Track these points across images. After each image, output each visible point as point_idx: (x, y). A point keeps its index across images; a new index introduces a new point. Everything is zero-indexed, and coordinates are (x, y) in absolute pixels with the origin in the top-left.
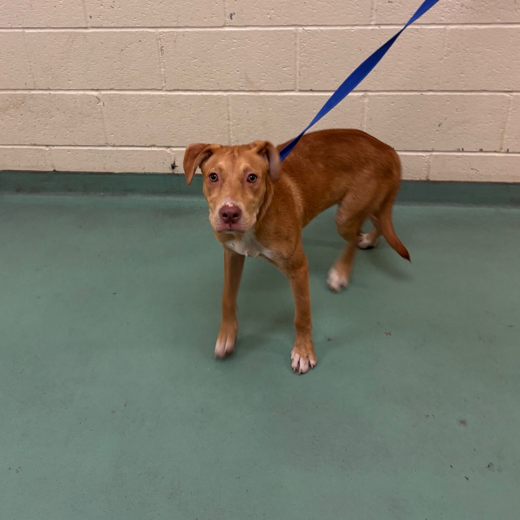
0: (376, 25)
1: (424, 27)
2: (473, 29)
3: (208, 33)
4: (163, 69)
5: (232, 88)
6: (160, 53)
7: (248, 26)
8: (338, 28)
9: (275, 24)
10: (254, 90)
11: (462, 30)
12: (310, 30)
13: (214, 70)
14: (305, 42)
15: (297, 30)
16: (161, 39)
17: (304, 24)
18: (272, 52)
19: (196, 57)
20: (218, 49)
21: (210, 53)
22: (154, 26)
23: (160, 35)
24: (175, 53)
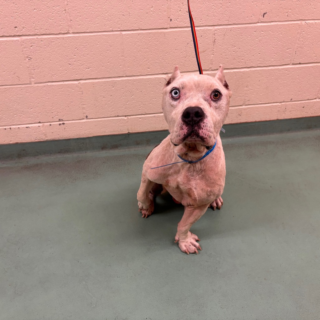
3: (246, 28)
4: (213, 56)
5: (253, 65)
7: (273, 22)
9: (290, 19)
10: (266, 65)
13: (245, 54)
14: (304, 31)
15: (301, 23)
16: (216, 34)
17: (307, 19)
18: (283, 39)
19: (235, 45)
20: (251, 39)
21: (245, 42)
22: (212, 25)
23: (216, 31)
24: (222, 43)
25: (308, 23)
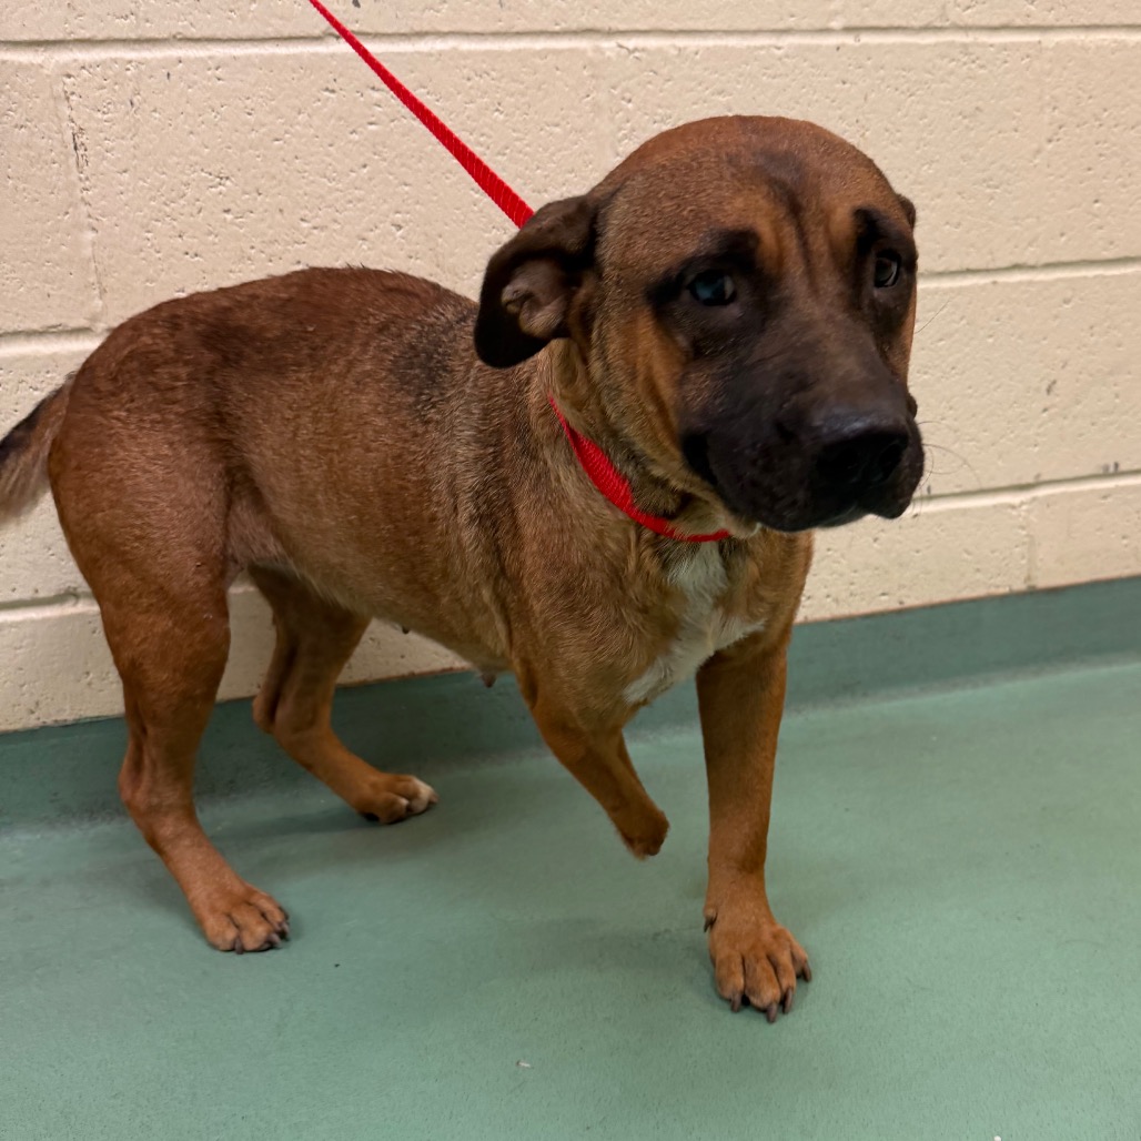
0: (848, 30)
1: (984, 38)
2: (1113, 45)
3: (269, 61)
4: (90, 235)
6: (74, 159)
7: (421, 35)
8: (733, 42)
9: (521, 25)
11: (1085, 48)
12: (643, 50)
13: (304, 225)
14: (628, 95)
15: (598, 50)
16: (73, 98)
17: (622, 27)
18: (517, 139)
19: (225, 173)
20: (312, 131)
21: (281, 148)
22: (36, 37)
23: (67, 80)
24: (135, 157)
25: (636, 50)
